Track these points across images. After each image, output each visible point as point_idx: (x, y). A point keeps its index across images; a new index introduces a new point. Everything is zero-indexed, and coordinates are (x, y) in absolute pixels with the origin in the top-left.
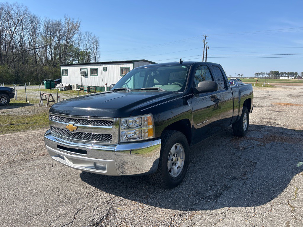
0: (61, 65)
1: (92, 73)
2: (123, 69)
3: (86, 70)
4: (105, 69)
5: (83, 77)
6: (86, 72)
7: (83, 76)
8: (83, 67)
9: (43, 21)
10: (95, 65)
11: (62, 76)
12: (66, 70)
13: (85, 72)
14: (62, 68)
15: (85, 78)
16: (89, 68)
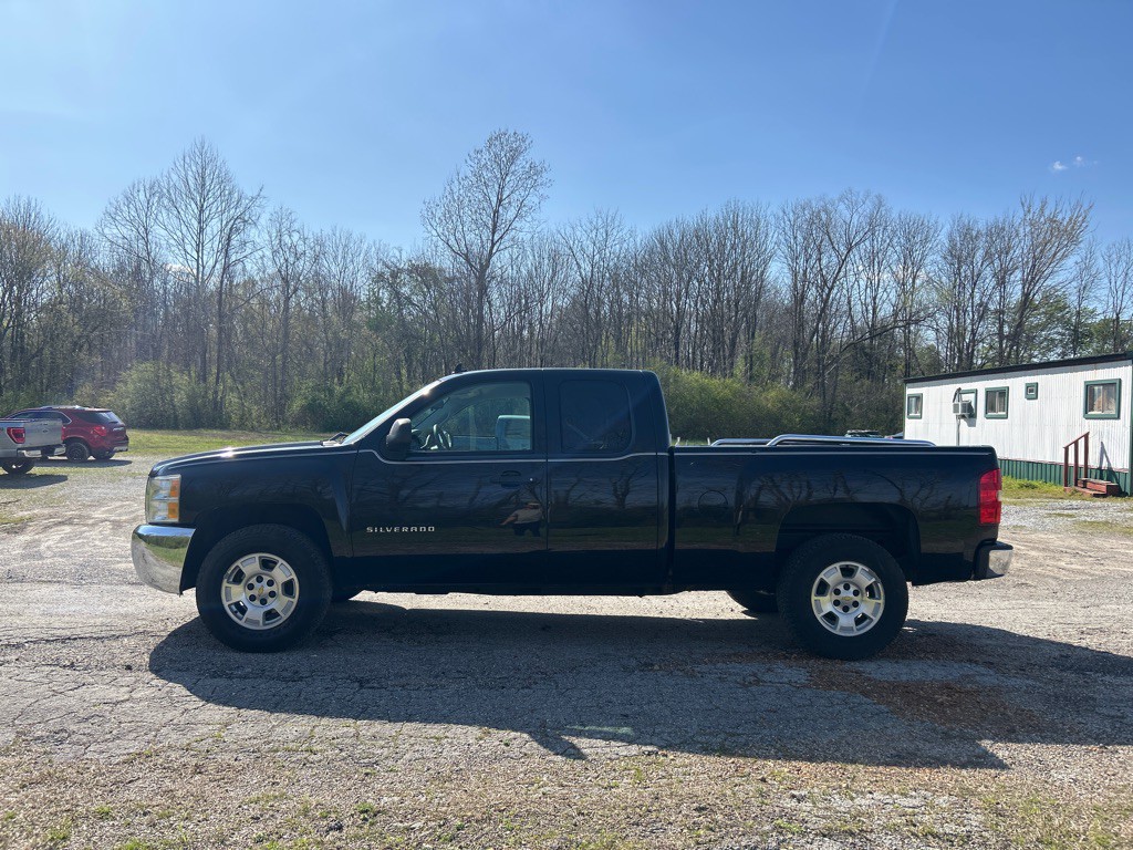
0: (907, 382)
1: (990, 407)
2: (1096, 388)
3: (973, 395)
4: (1032, 392)
5: (962, 420)
6: (973, 405)
7: (963, 417)
8: (965, 386)
9: (944, 230)
10: (1002, 375)
11: (907, 420)
12: (919, 398)
13: (970, 404)
14: (910, 391)
15: (970, 425)
16: (982, 385)
